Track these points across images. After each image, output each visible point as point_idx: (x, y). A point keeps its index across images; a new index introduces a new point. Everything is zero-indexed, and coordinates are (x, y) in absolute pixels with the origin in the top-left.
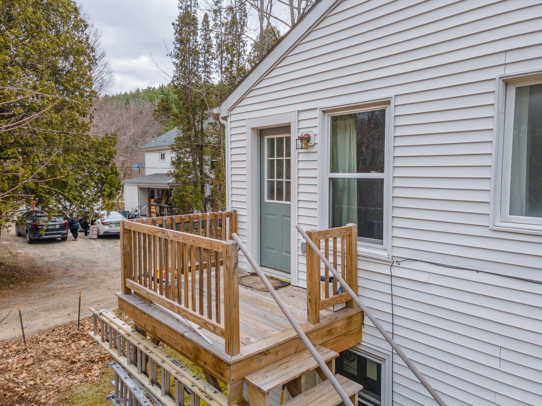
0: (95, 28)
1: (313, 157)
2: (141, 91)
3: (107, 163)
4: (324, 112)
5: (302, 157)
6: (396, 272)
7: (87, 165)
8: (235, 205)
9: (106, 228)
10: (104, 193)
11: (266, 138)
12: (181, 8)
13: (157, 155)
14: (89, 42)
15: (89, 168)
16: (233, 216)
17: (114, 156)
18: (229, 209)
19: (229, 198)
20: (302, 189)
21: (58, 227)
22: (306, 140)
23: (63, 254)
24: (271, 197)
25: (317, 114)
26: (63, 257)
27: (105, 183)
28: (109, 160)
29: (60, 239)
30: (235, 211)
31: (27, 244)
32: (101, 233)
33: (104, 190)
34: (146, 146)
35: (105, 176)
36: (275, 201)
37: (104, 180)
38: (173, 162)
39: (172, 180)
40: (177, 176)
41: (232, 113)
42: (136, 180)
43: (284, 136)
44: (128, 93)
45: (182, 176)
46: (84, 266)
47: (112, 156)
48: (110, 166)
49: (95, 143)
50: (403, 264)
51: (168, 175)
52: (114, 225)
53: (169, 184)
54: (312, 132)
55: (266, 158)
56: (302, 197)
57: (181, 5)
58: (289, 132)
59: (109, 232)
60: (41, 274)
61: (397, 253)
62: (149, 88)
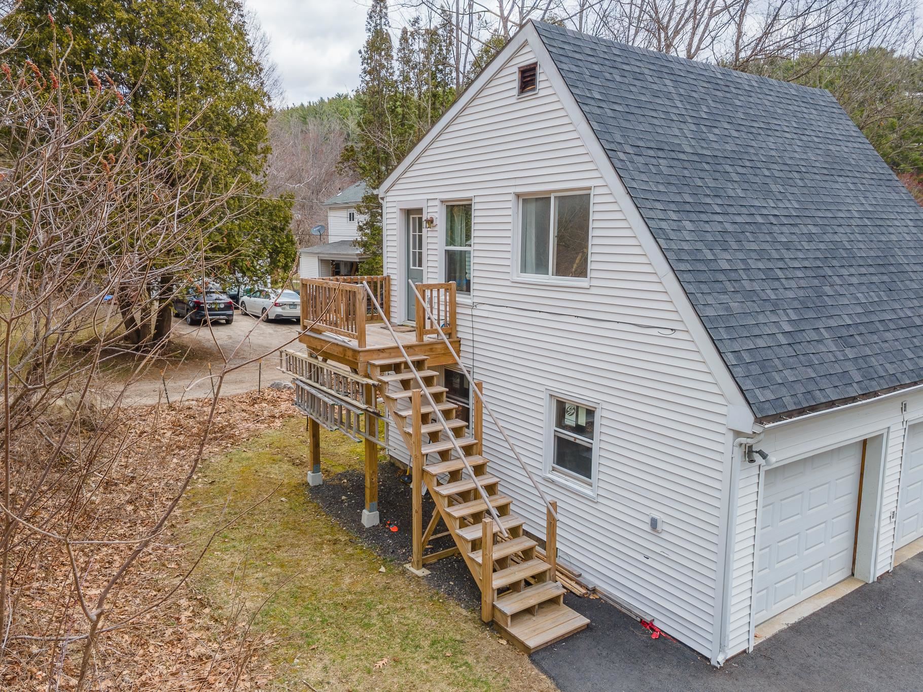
0: (262, 31)
1: (435, 234)
2: (326, 101)
3: (282, 229)
4: (442, 202)
5: (430, 234)
6: (475, 312)
7: (260, 232)
8: (390, 271)
9: (279, 310)
10: (278, 264)
11: (411, 216)
12: (369, 30)
13: (345, 214)
14: (265, 90)
15: (262, 235)
16: (388, 279)
17: (290, 222)
18: (385, 275)
19: (385, 266)
20: (430, 258)
21: (222, 306)
22: (430, 222)
23: (230, 338)
24: (414, 265)
25: (437, 203)
26: (230, 341)
27: (280, 252)
28: (285, 225)
29: (224, 321)
30: (389, 276)
31: (188, 326)
32: (272, 317)
33: (279, 261)
34: (331, 201)
35: (280, 244)
36: (417, 268)
37: (279, 249)
38: (360, 227)
39: (360, 250)
40: (364, 245)
41: (388, 194)
42: (315, 249)
43: (417, 216)
44: (306, 104)
45: (371, 244)
46: (256, 350)
47: (287, 222)
48: (285, 232)
49: (269, 206)
50: (479, 307)
51: (355, 243)
52: (288, 307)
53: (358, 255)
54: (435, 216)
55: (411, 233)
56: (430, 264)
57: (369, 27)
58: (422, 214)
59: (282, 316)
60: (211, 354)
61: (476, 300)
62: (339, 96)
